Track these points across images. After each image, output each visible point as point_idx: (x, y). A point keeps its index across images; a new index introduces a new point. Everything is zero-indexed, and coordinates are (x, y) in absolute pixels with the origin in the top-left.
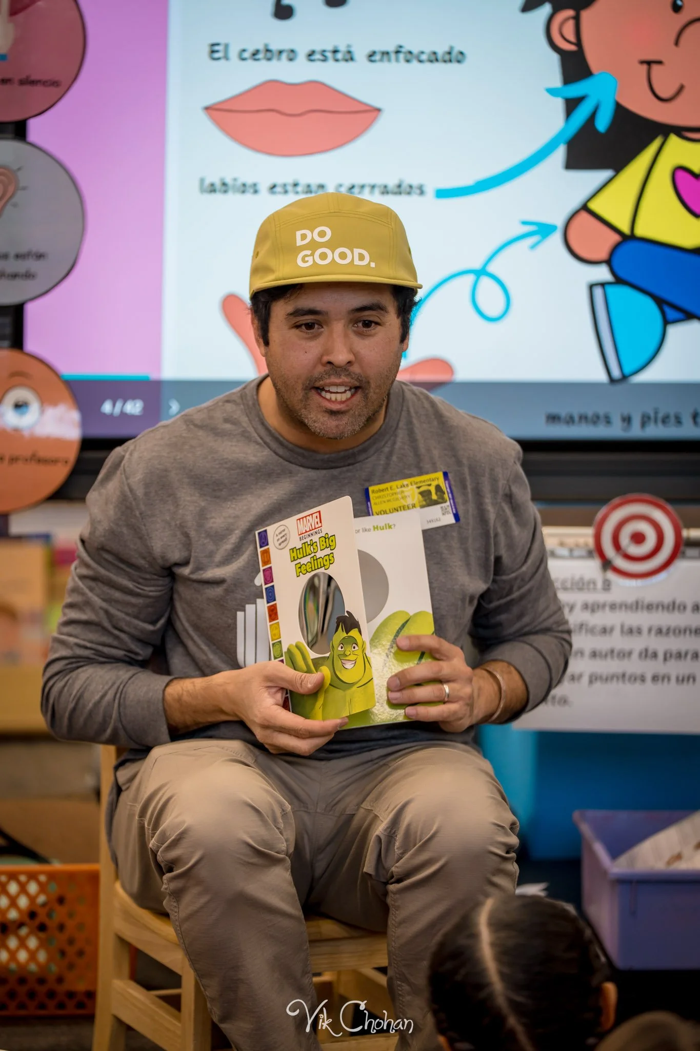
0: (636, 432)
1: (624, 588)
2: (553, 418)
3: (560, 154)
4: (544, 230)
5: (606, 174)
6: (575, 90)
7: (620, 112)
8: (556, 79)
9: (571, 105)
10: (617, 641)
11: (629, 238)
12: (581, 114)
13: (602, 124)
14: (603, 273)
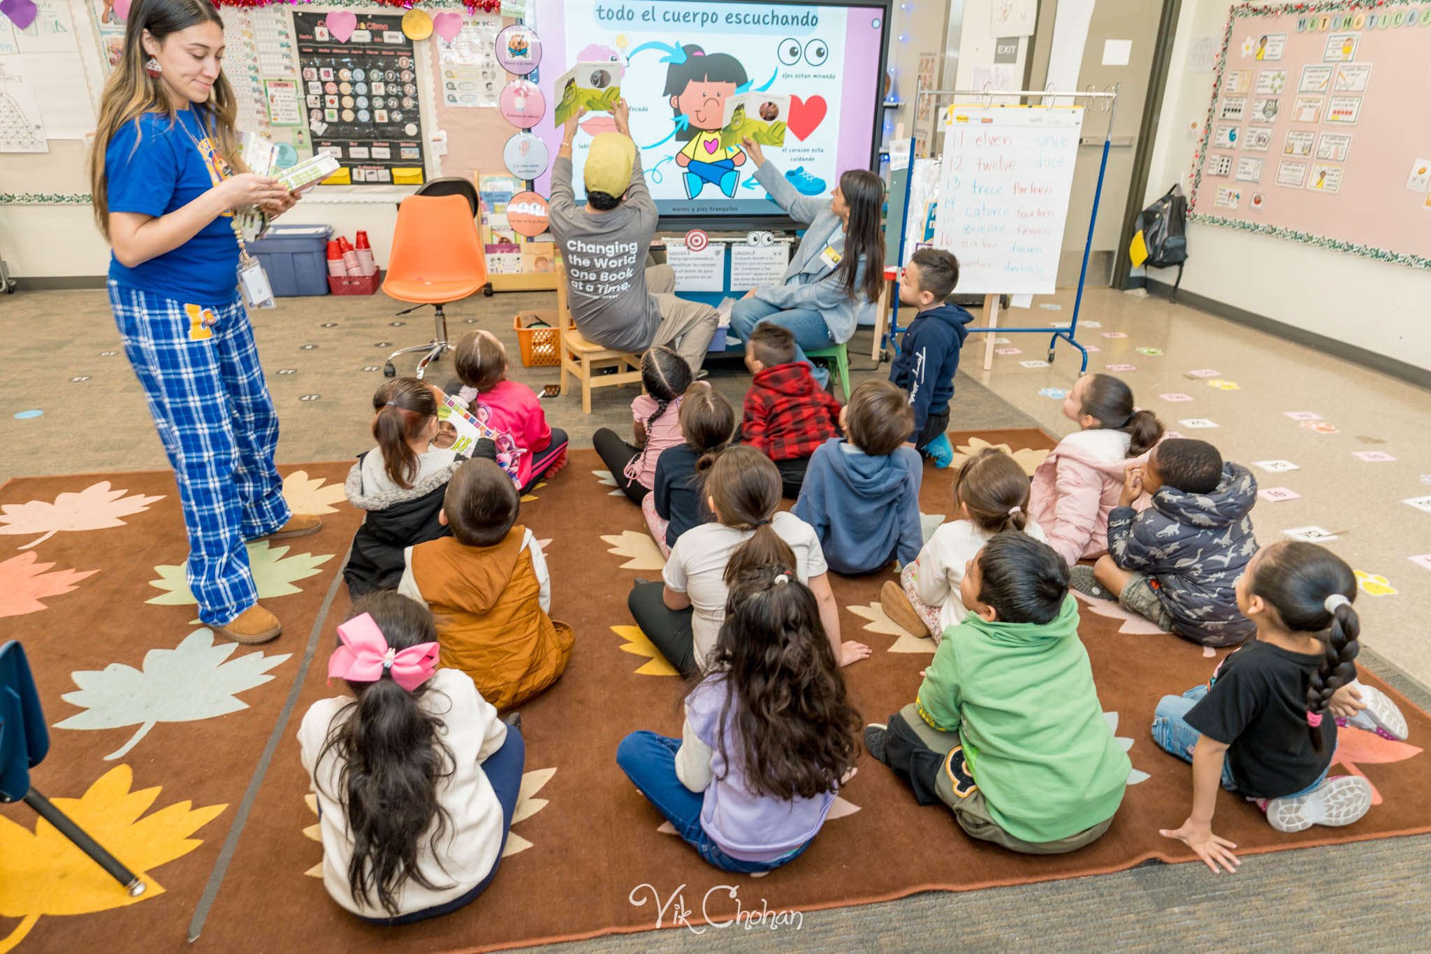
0: (696, 213)
1: (693, 254)
2: (674, 209)
3: (674, 137)
4: (671, 158)
5: (687, 142)
6: (678, 119)
7: (690, 126)
8: (672, 116)
9: (677, 123)
10: (692, 268)
11: (693, 160)
12: (680, 126)
13: (685, 128)
14: (686, 170)
